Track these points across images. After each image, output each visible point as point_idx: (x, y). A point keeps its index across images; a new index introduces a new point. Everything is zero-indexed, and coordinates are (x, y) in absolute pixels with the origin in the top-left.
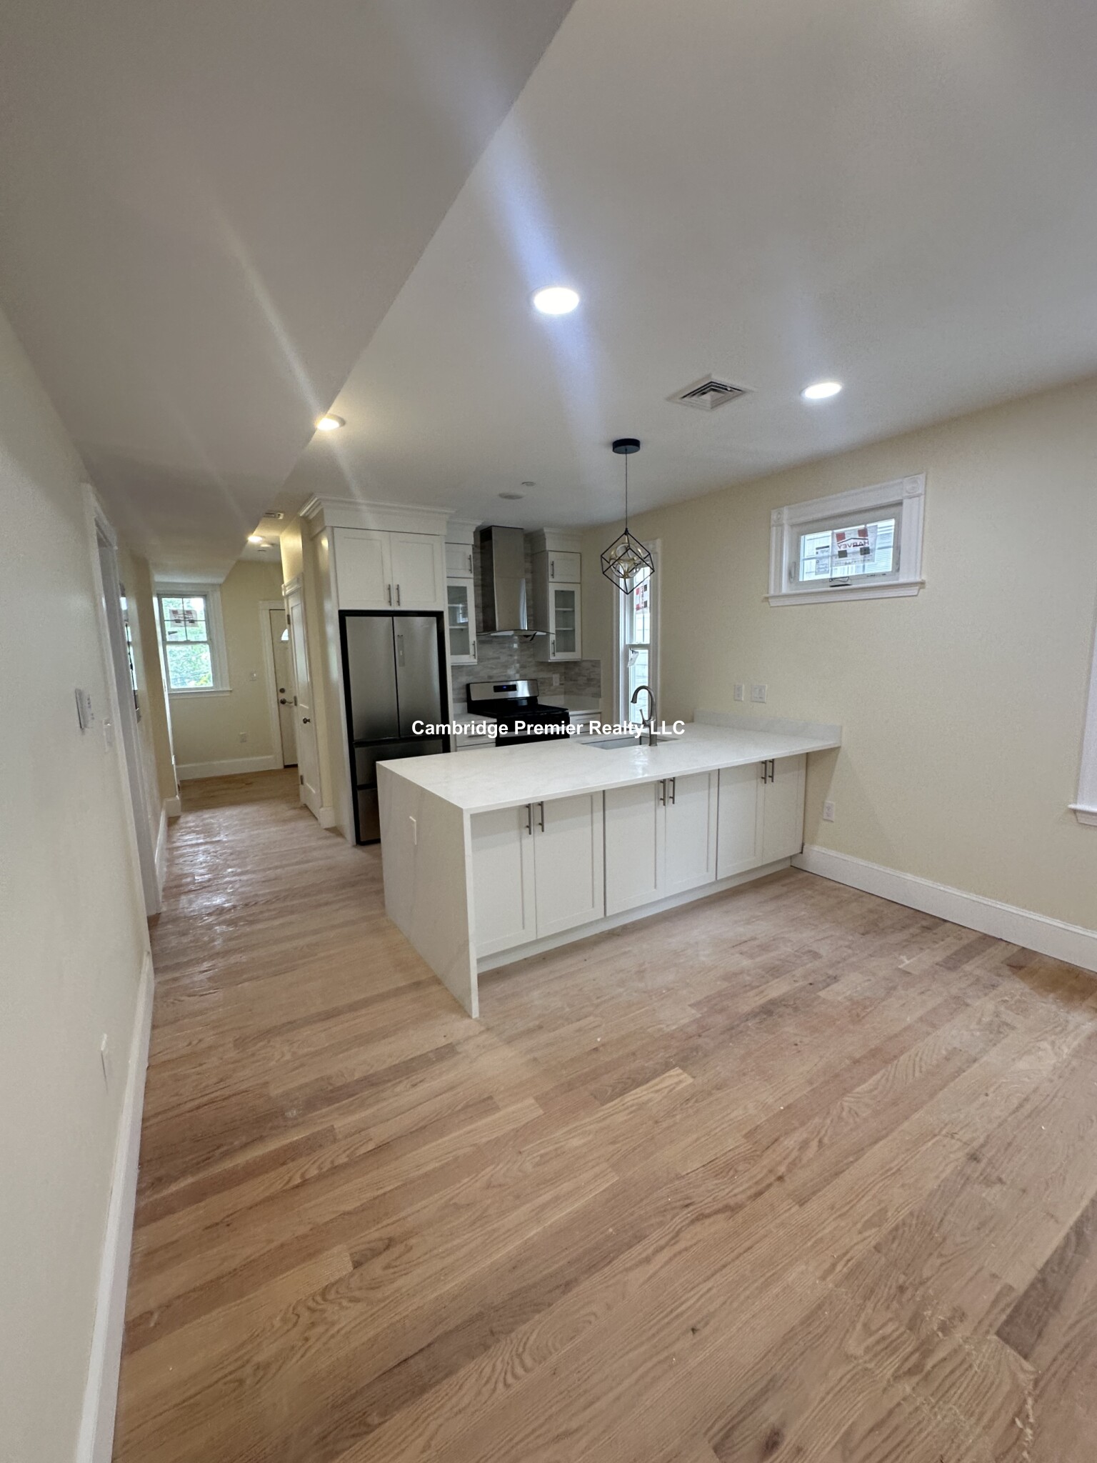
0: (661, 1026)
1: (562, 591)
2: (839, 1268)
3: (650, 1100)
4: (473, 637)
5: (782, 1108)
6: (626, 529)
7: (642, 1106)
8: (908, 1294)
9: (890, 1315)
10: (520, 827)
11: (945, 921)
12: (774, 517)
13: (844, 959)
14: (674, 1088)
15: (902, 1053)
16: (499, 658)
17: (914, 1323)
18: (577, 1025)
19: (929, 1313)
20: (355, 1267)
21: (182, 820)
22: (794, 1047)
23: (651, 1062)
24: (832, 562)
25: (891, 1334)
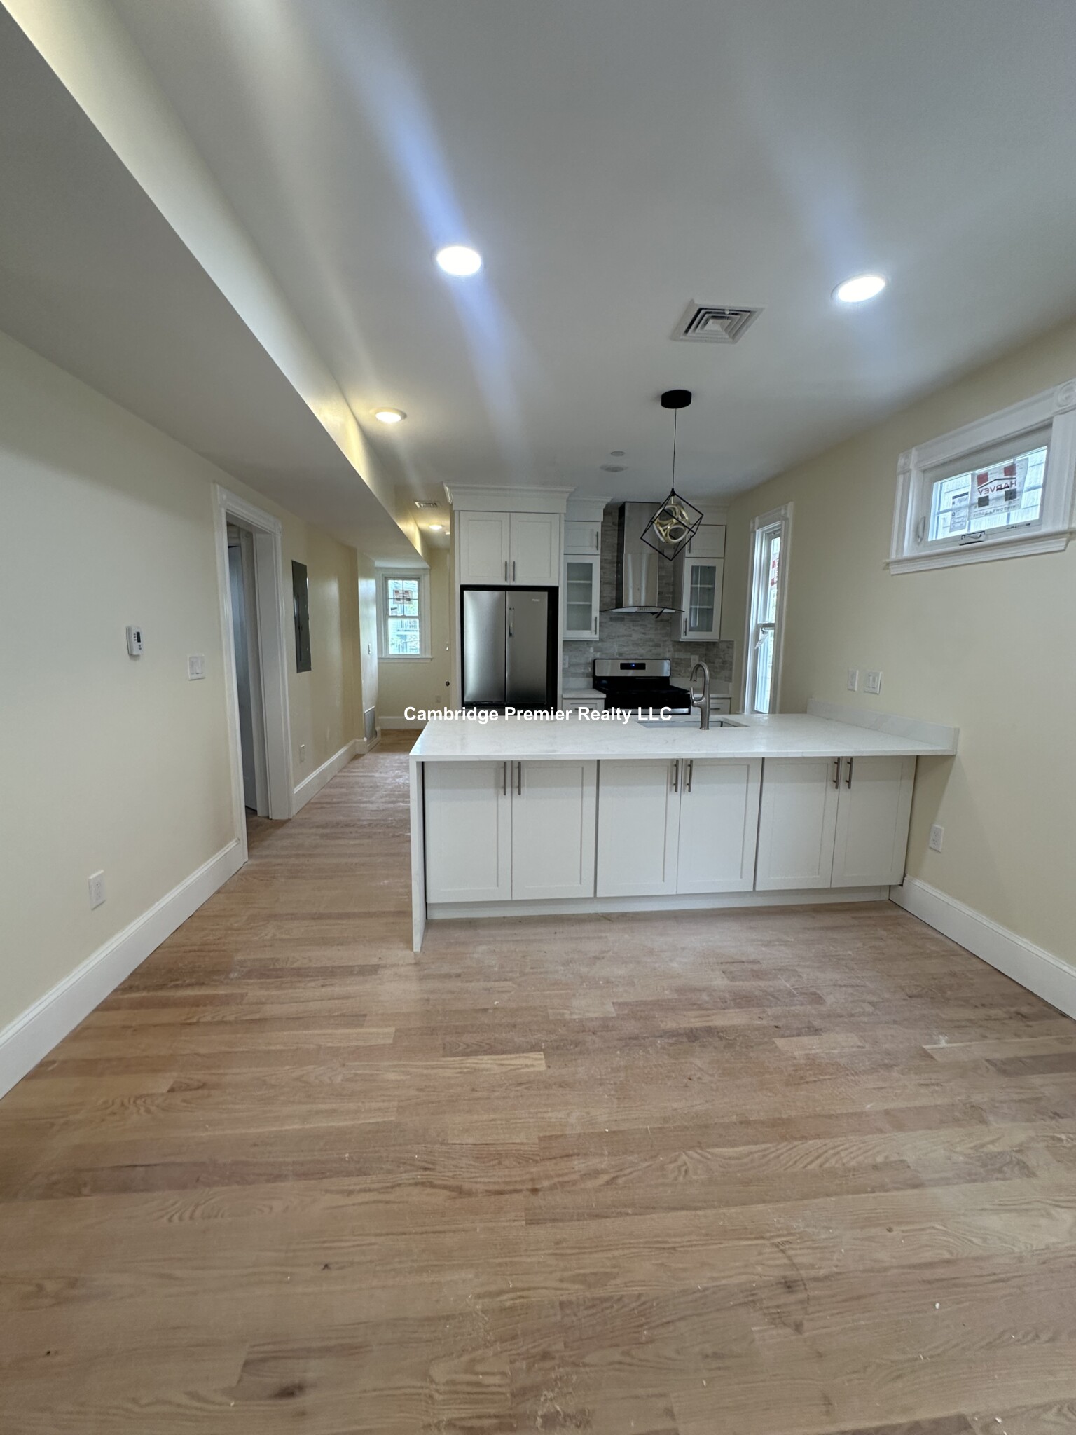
0: (566, 1011)
2: (505, 1297)
3: (487, 1070)
4: (595, 613)
5: (607, 1130)
6: (673, 489)
7: (474, 1071)
8: (548, 1364)
9: (507, 1369)
10: (497, 786)
12: (901, 462)
13: (852, 1015)
14: (518, 1069)
15: (818, 1136)
17: (521, 1394)
18: (491, 984)
19: (550, 1395)
20: (169, 1091)
22: (686, 1080)
23: (523, 1039)
24: (970, 513)
25: (488, 1386)
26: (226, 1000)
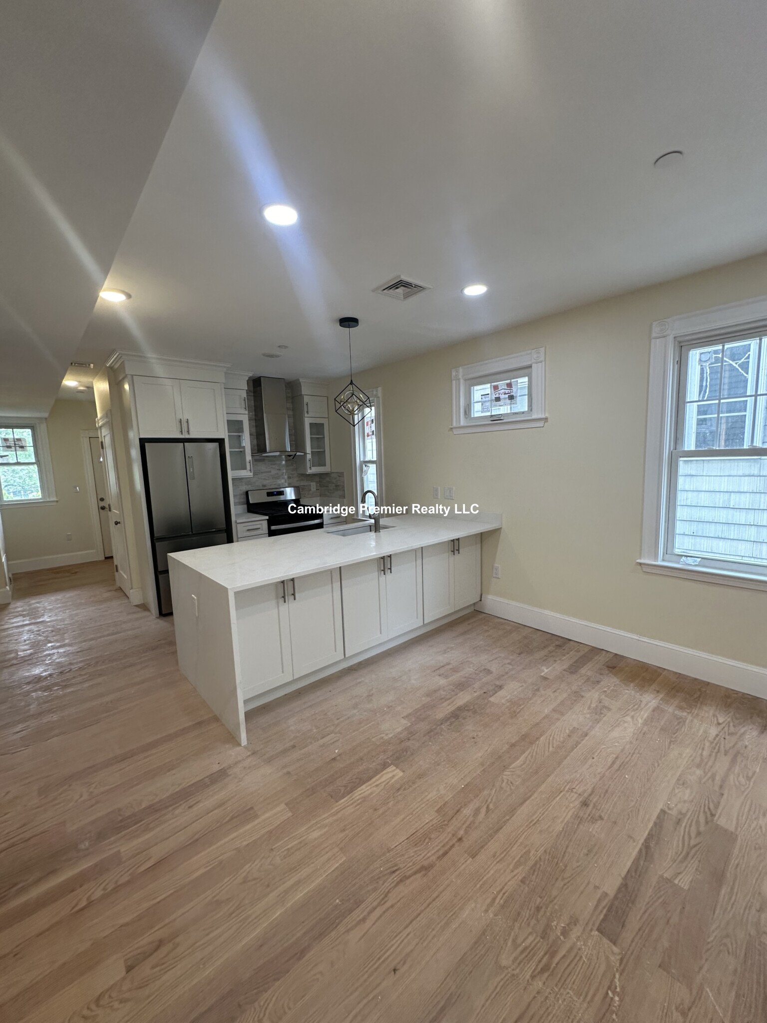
0: (382, 735)
1: (315, 423)
2: (497, 901)
3: (372, 793)
4: (249, 457)
5: (463, 786)
6: (352, 380)
7: (365, 799)
8: (542, 913)
9: (530, 930)
10: (277, 598)
11: (570, 640)
12: (454, 374)
13: (507, 673)
14: (389, 782)
15: (541, 735)
16: (270, 472)
17: (544, 935)
18: (321, 742)
19: (555, 923)
20: (128, 972)
21: (11, 606)
22: (472, 740)
23: (374, 764)
24: (491, 404)
25: (531, 944)
26: (100, 870)
